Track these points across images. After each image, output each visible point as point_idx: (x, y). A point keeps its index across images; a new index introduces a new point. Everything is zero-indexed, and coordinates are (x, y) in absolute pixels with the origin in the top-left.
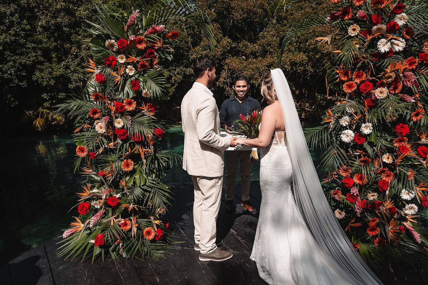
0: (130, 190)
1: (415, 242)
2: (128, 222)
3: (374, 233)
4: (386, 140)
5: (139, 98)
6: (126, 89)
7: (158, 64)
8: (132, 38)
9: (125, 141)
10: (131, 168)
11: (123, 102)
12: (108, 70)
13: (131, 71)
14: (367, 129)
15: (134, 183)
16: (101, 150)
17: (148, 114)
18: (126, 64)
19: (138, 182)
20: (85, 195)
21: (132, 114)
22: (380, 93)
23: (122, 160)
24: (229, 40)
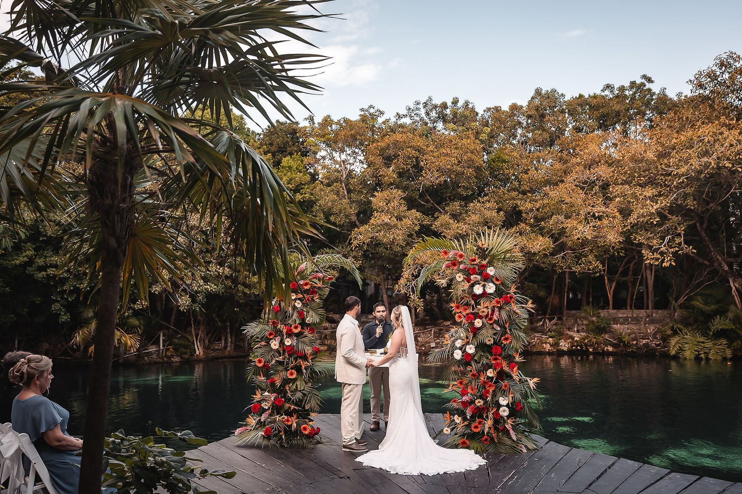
0: (292, 394)
1: (510, 438)
2: (290, 419)
3: (477, 430)
4: (488, 358)
5: (303, 324)
6: (294, 317)
8: (301, 282)
9: (290, 355)
10: (294, 376)
11: (291, 326)
13: (299, 305)
14: (471, 349)
15: (296, 387)
16: (274, 362)
17: (309, 335)
18: (295, 299)
19: (299, 387)
20: (257, 397)
21: (298, 335)
22: (478, 323)
23: (289, 370)
24: (418, 214)
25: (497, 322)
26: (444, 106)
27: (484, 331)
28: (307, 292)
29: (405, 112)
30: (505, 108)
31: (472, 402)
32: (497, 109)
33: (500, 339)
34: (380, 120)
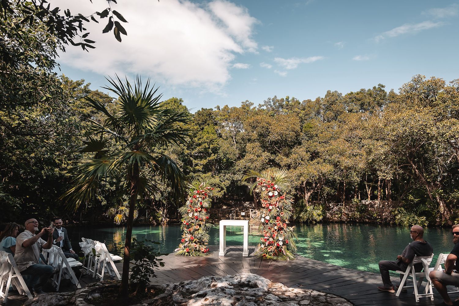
0: (197, 235)
1: (283, 254)
2: (196, 245)
4: (275, 222)
5: (202, 207)
6: (198, 204)
7: (208, 197)
8: (201, 191)
9: (197, 220)
10: (198, 228)
11: (197, 208)
12: (194, 199)
13: (200, 199)
14: (268, 218)
16: (190, 222)
17: (204, 212)
18: (199, 197)
19: (200, 232)
20: (184, 237)
21: (200, 212)
22: (271, 207)
23: (196, 226)
24: (269, 154)
25: (278, 207)
26: (282, 100)
27: (273, 211)
28: (203, 194)
29: (263, 103)
30: (313, 100)
31: (268, 239)
32: (309, 101)
33: (279, 214)
34: (252, 107)
